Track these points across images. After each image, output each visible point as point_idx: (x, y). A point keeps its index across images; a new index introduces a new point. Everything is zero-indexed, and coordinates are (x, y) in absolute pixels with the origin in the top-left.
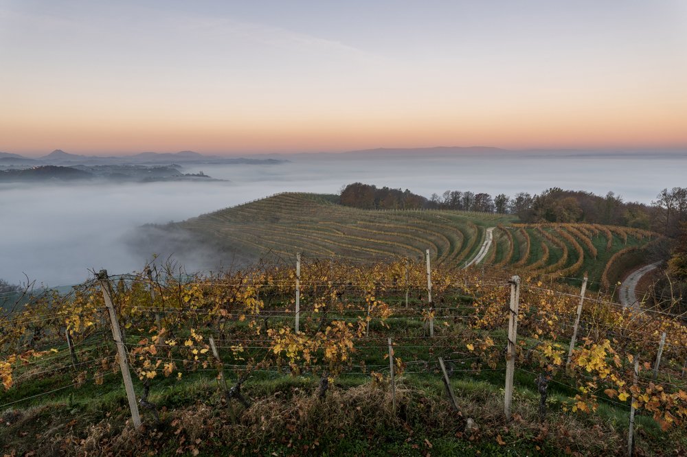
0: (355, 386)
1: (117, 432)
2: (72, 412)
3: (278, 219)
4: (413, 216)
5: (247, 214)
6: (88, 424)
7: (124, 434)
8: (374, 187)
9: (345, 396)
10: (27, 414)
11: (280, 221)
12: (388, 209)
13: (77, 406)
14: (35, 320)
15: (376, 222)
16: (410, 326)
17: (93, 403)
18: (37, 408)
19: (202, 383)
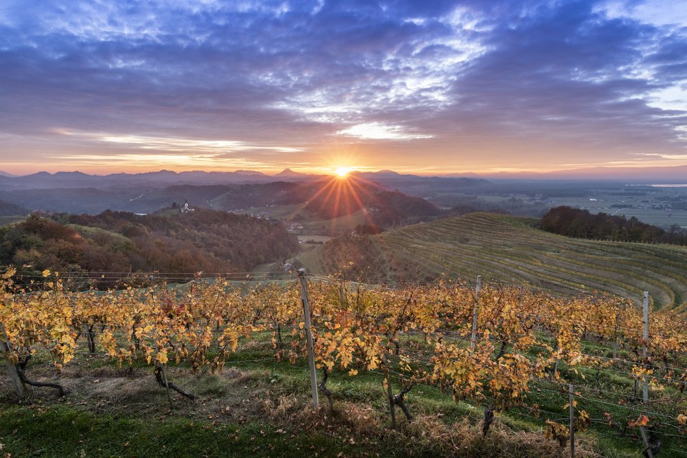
0: (527, 431)
1: (301, 408)
2: (272, 381)
3: (468, 240)
4: (640, 250)
5: (436, 232)
6: (282, 394)
7: (306, 410)
8: (586, 212)
9: (513, 438)
10: (244, 374)
11: (470, 242)
12: (604, 239)
13: (276, 377)
14: (258, 304)
15: (586, 253)
16: (615, 382)
17: (290, 378)
18: (251, 373)
19: (372, 386)
